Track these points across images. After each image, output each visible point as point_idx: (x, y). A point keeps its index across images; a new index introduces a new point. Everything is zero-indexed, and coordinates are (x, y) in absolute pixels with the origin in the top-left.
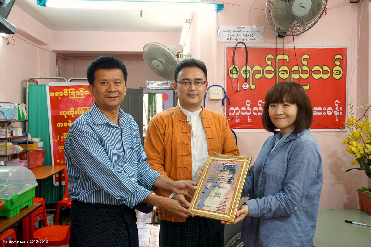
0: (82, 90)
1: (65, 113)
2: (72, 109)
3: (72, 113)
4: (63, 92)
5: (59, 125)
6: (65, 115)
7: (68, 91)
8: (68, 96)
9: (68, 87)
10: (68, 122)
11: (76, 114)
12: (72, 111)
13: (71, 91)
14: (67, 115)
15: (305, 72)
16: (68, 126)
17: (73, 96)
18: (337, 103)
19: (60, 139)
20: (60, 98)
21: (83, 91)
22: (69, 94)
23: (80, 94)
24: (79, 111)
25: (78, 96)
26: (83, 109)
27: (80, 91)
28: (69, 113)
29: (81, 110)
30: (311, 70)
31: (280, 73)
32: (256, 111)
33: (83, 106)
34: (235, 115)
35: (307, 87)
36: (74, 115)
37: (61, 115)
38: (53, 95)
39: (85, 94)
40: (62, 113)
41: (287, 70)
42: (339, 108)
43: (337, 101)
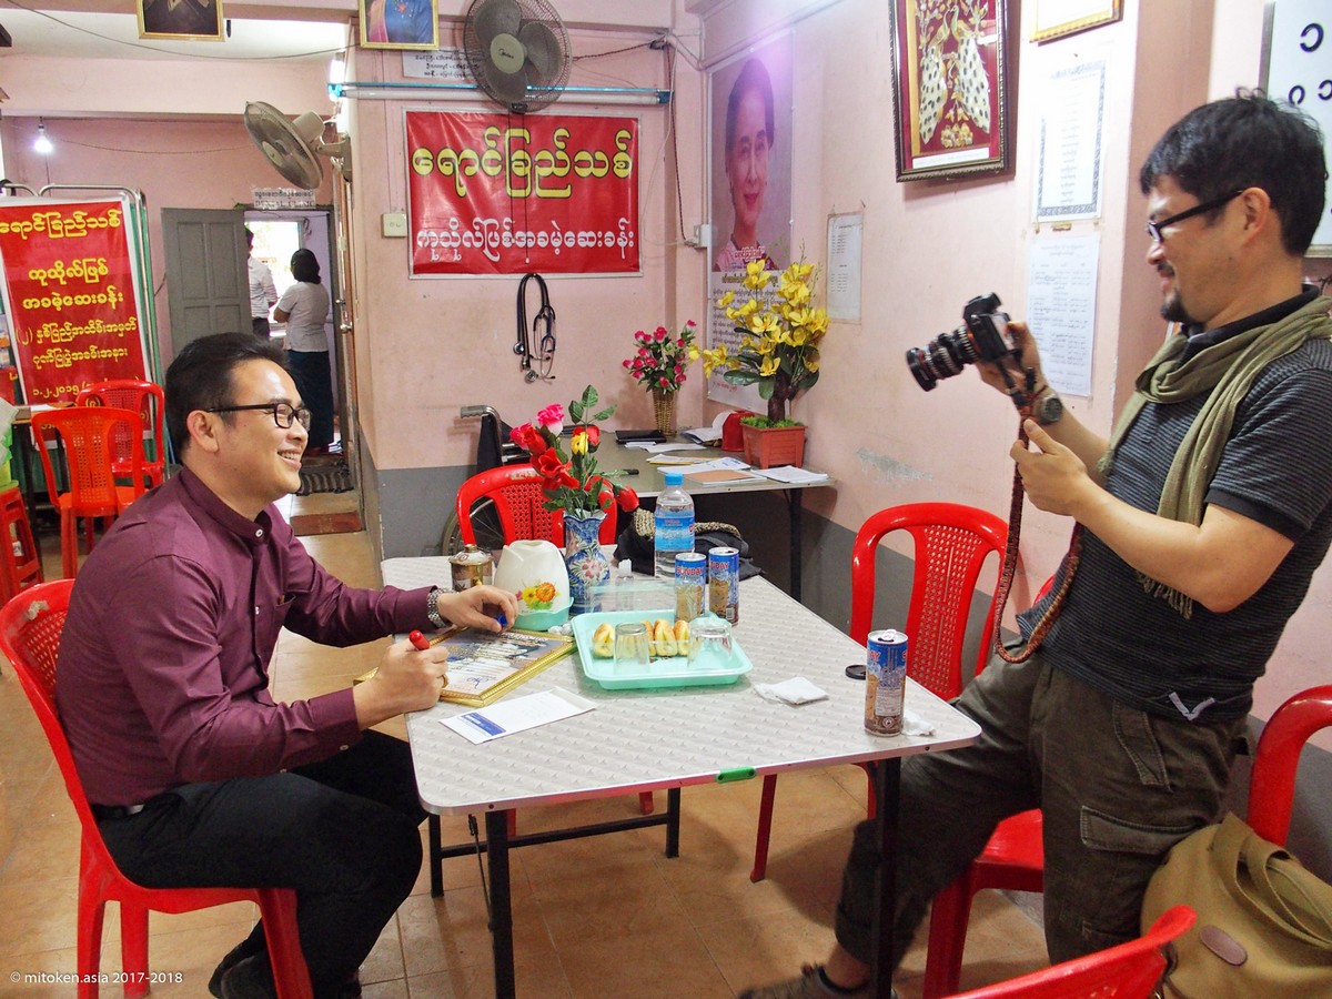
0: (79, 215)
1: (41, 274)
2: (59, 265)
3: (60, 273)
4: (32, 222)
5: (29, 304)
6: (42, 279)
7: (44, 220)
8: (46, 230)
9: (43, 209)
10: (51, 297)
11: (71, 275)
12: (60, 269)
13: (52, 218)
14: (47, 280)
15: (560, 164)
16: (52, 307)
17: (58, 232)
18: (622, 224)
19: (36, 339)
20: (25, 238)
21: (84, 218)
23: (75, 225)
24: (78, 268)
25: (70, 231)
26: (88, 264)
27: (74, 220)
28: (53, 274)
29: (81, 266)
30: (572, 159)
31: (513, 165)
32: (469, 239)
33: (88, 257)
34: (429, 246)
35: (566, 193)
36: (66, 278)
37: (32, 278)
38: (8, 230)
39: (89, 225)
40: (34, 274)
41: (527, 157)
42: (626, 232)
43: (623, 220)
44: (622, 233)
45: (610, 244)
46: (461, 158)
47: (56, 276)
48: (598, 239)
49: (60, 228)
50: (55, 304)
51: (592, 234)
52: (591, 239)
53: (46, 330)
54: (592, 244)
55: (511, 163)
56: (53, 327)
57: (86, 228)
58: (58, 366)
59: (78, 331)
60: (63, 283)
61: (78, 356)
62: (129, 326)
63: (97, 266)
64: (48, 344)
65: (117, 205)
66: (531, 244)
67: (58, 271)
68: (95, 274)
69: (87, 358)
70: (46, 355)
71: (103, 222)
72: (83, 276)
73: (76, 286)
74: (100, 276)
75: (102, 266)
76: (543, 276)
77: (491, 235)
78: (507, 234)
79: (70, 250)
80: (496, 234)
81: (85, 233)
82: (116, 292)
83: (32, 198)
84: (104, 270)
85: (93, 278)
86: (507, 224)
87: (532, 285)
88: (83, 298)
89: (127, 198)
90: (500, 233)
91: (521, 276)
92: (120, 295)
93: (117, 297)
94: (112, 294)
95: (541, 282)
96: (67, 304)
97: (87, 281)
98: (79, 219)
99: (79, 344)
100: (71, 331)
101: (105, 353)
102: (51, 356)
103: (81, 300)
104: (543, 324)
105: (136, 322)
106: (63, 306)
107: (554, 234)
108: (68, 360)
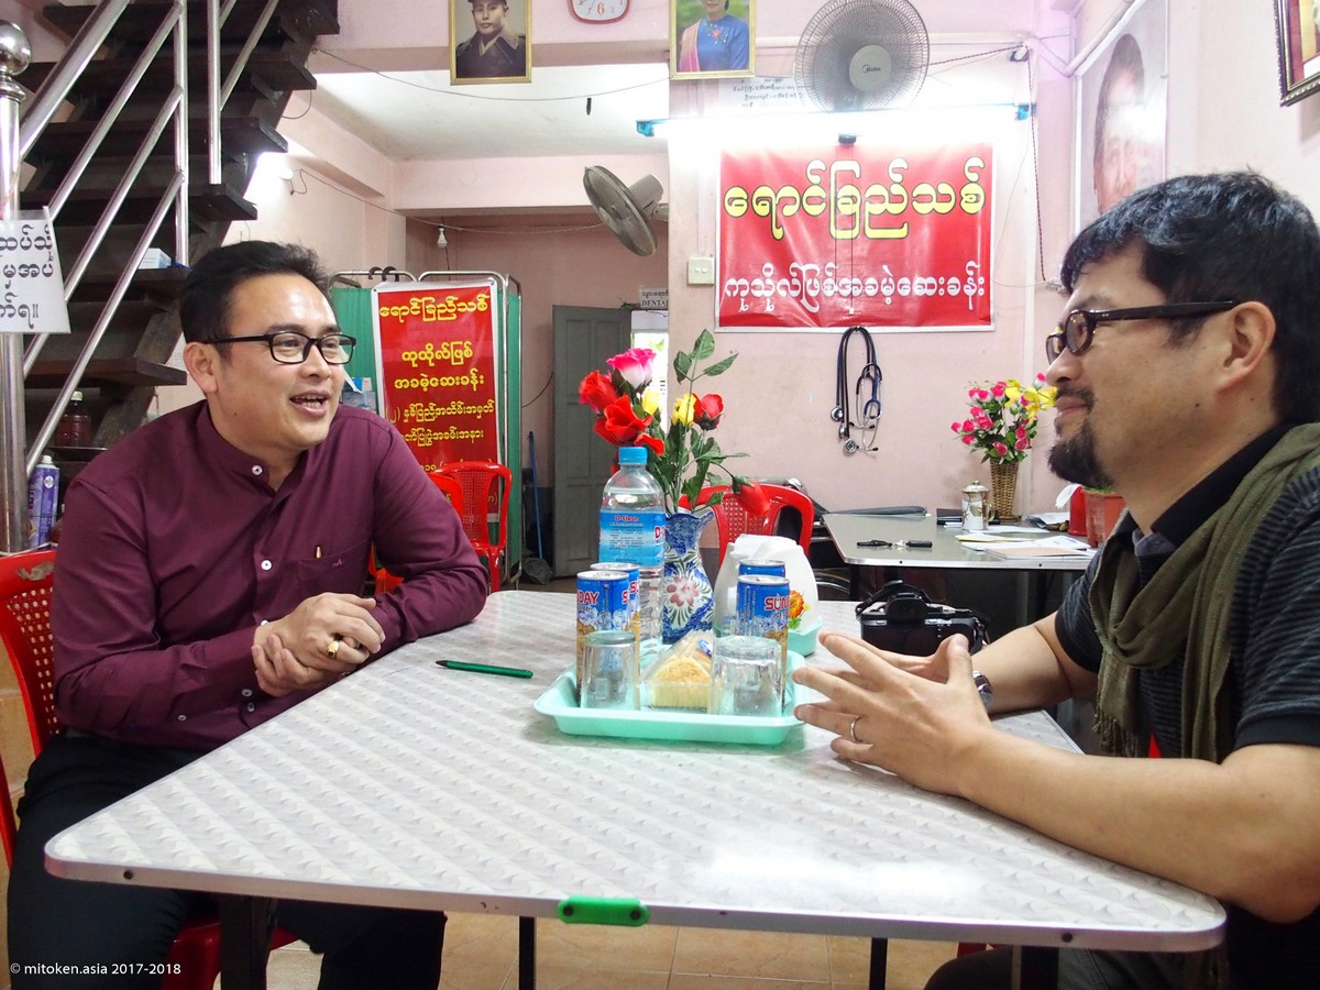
0: (451, 300)
1: (413, 356)
2: (429, 347)
3: (429, 355)
4: (410, 306)
5: (400, 384)
6: (413, 360)
7: (420, 304)
8: (420, 315)
9: (420, 294)
10: (420, 378)
11: (439, 358)
12: (429, 351)
13: (427, 302)
14: (418, 361)
15: (897, 199)
16: (420, 387)
17: (431, 316)
18: (971, 268)
19: (403, 417)
20: (402, 321)
21: (455, 302)
22: (421, 310)
23: (447, 309)
24: (446, 350)
25: (442, 315)
26: (456, 347)
27: (447, 304)
28: (423, 356)
29: (449, 348)
30: (910, 191)
31: (839, 203)
32: (785, 287)
33: (454, 340)
34: (738, 295)
35: (902, 233)
36: (434, 360)
37: (405, 359)
38: (387, 314)
39: (459, 310)
40: (406, 356)
41: (856, 193)
42: (975, 277)
43: (971, 264)
44: (970, 279)
45: (954, 292)
46: (780, 195)
47: (426, 357)
48: (939, 286)
49: (433, 312)
50: (422, 385)
51: (931, 280)
52: (931, 286)
53: (412, 410)
54: (931, 292)
55: (836, 199)
56: (419, 407)
57: (457, 312)
58: (420, 445)
59: (441, 411)
60: (431, 364)
61: (438, 436)
62: (487, 409)
63: (463, 349)
64: (413, 423)
65: (487, 290)
66: (857, 292)
67: (428, 354)
68: (461, 357)
69: (447, 438)
70: (410, 433)
71: (472, 307)
72: (450, 359)
73: (443, 368)
74: (465, 359)
75: (468, 349)
76: (870, 330)
77: (809, 283)
78: (830, 281)
79: (441, 333)
80: (816, 281)
81: (455, 317)
82: (478, 375)
83: (412, 283)
84: (468, 353)
85: (459, 360)
86: (829, 269)
87: (857, 341)
88: (447, 380)
89: (496, 283)
90: (821, 281)
91: (844, 330)
92: (482, 377)
93: (478, 379)
94: (474, 376)
95: (867, 335)
96: (433, 385)
97: (453, 363)
98: (451, 304)
99: (442, 424)
100: (435, 411)
101: (464, 435)
102: (414, 435)
103: (446, 382)
104: (867, 385)
105: (494, 405)
106: (429, 386)
107: (884, 281)
108: (430, 439)
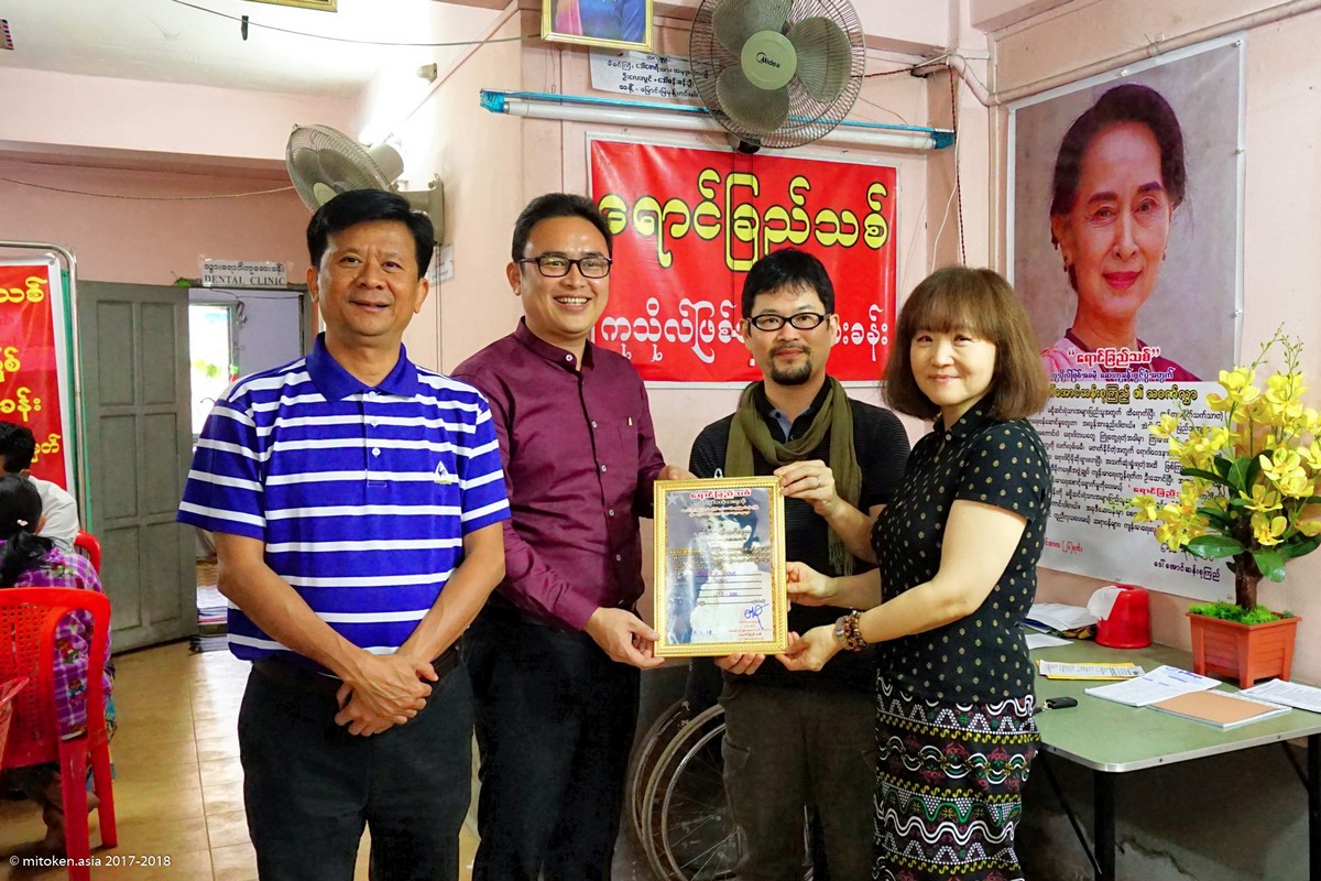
15: (798, 226)
18: (874, 313)
30: (812, 218)
31: (738, 223)
32: (673, 330)
34: (618, 339)
41: (755, 215)
42: (878, 324)
43: (874, 307)
44: (873, 325)
45: (858, 341)
46: (666, 211)
55: (733, 221)
62: (48, 447)
63: (3, 359)
65: (42, 272)
71: (18, 295)
74: (7, 374)
75: (11, 359)
78: (727, 324)
80: (711, 324)
82: (28, 396)
84: (13, 365)
89: (57, 261)
90: (716, 323)
92: (37, 402)
93: (31, 404)
94: (23, 400)
105: (60, 442)
